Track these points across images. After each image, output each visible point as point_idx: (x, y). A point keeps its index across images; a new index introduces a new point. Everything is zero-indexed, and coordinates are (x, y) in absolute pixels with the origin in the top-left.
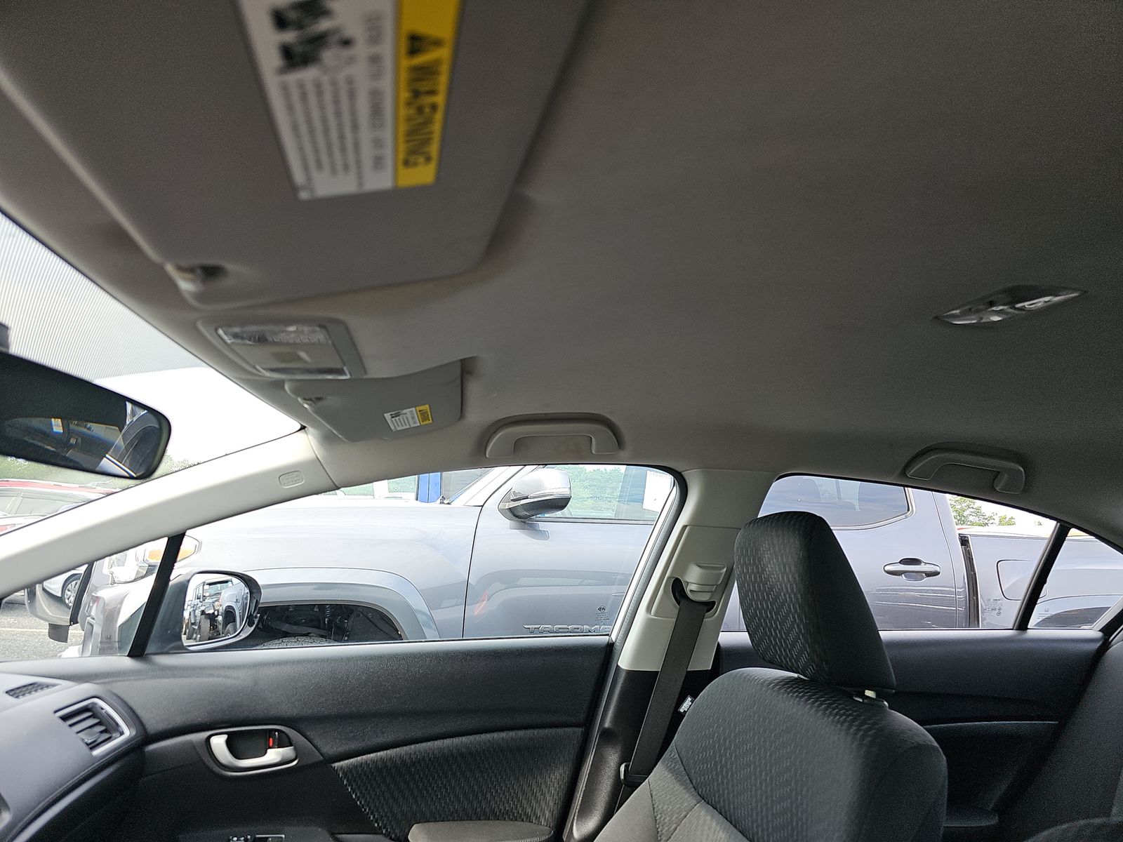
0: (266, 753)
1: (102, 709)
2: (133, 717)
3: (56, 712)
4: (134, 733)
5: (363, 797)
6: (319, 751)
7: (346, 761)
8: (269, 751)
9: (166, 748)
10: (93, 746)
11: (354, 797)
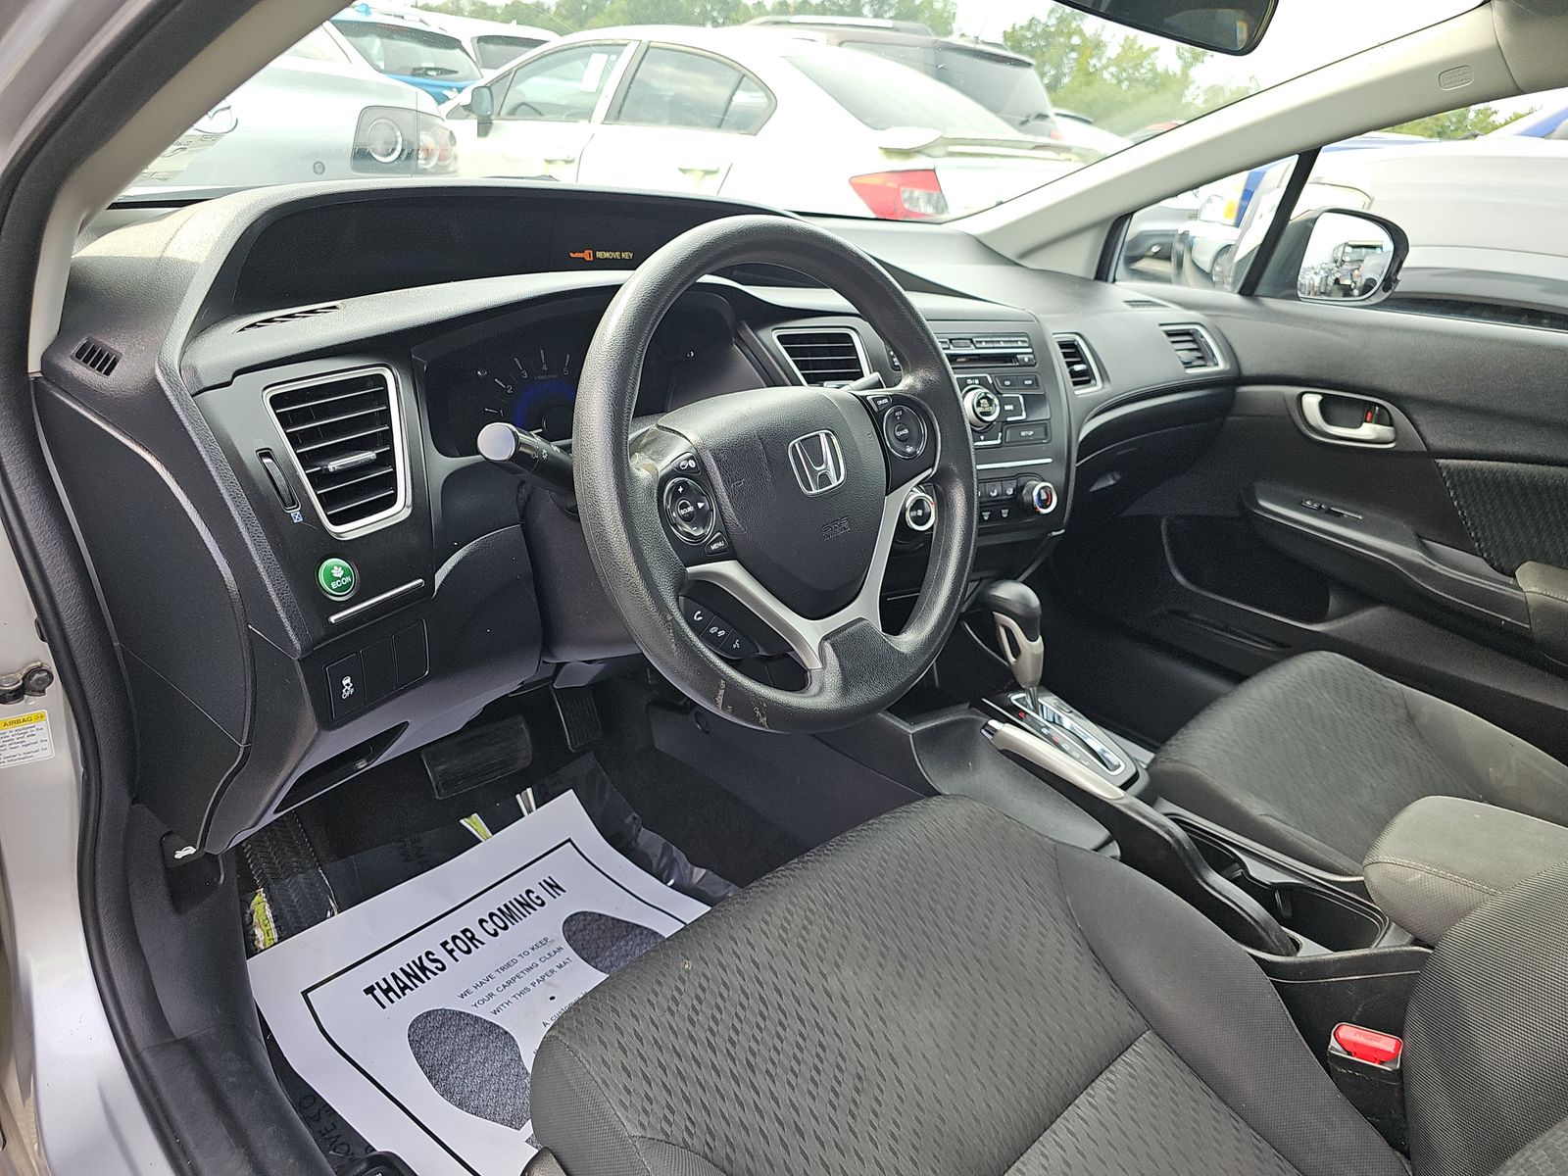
0: (1361, 425)
1: (1202, 337)
2: (1231, 354)
3: (1161, 325)
4: (1228, 368)
5: (1467, 508)
6: (1423, 439)
7: (1455, 461)
8: (1364, 424)
9: (1256, 393)
10: (1188, 365)
11: (1455, 504)
